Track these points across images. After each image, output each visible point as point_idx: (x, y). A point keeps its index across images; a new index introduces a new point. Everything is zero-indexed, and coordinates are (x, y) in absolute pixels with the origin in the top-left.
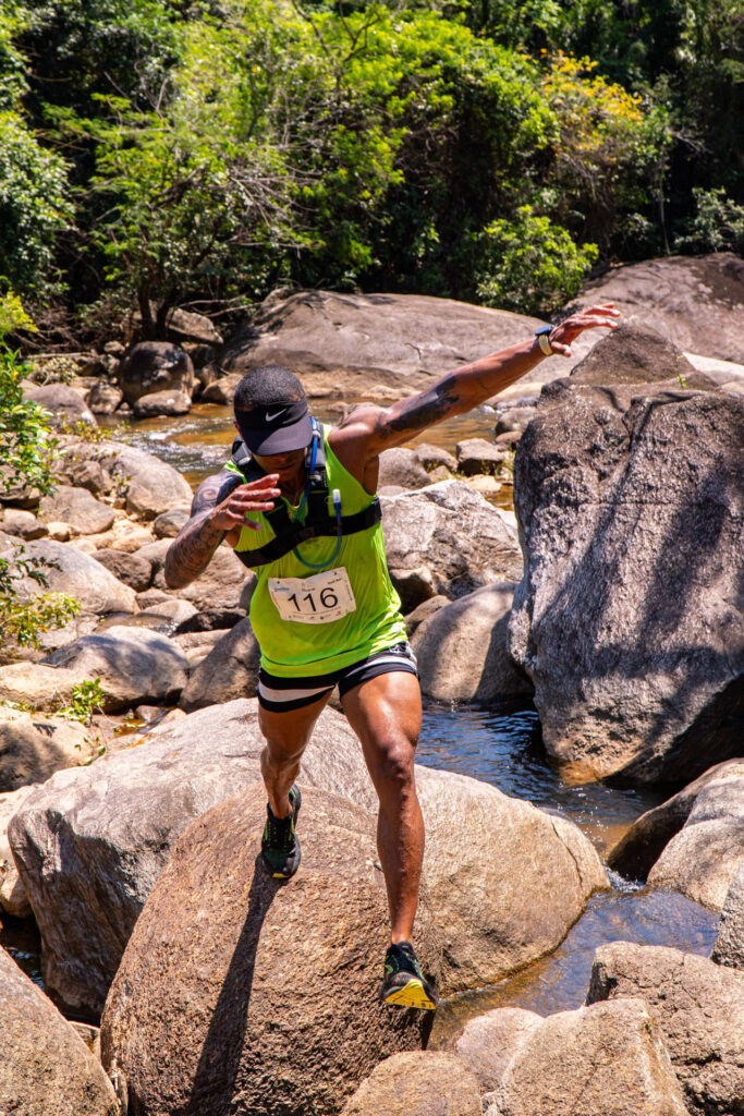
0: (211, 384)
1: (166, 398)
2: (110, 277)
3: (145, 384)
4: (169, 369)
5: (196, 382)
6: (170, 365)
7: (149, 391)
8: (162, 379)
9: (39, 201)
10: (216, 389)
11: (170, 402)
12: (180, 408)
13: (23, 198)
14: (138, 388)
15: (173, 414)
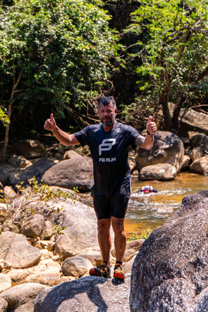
0: (196, 161)
1: (159, 169)
2: (142, 88)
3: (150, 158)
4: (166, 150)
5: (186, 158)
6: (167, 146)
7: (151, 163)
8: (161, 155)
9: (79, 38)
10: (198, 164)
11: (162, 171)
12: (168, 176)
13: (67, 36)
14: (145, 160)
15: (163, 179)
